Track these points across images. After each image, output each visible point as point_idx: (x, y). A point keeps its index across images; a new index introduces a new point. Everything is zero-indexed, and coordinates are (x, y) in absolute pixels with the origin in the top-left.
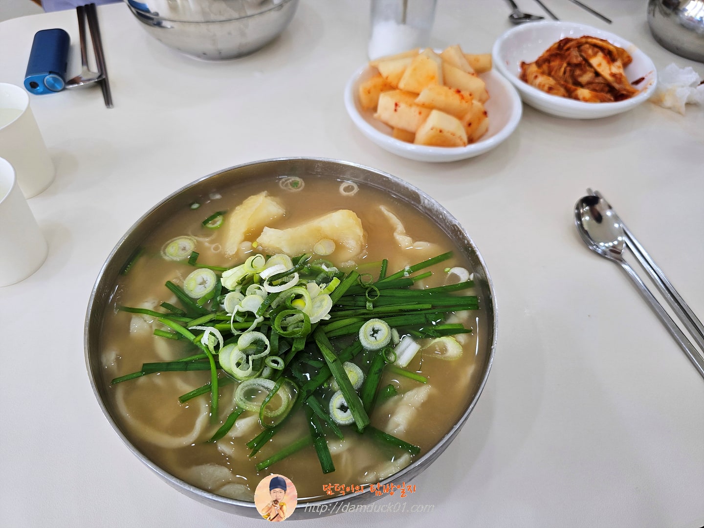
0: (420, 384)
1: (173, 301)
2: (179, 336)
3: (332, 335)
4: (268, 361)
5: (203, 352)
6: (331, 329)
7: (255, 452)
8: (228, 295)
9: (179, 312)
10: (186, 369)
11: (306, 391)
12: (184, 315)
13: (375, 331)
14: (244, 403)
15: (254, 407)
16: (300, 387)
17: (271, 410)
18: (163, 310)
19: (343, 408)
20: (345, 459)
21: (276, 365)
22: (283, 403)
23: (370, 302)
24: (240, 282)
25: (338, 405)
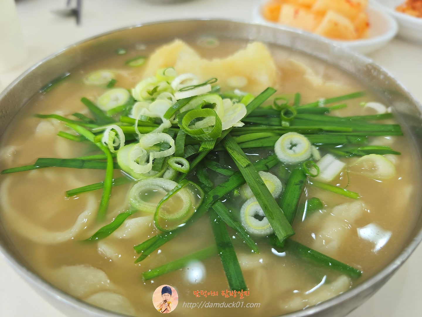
0: (350, 200)
1: (85, 111)
2: (82, 139)
3: (245, 146)
4: (172, 162)
5: (103, 153)
6: (243, 140)
7: (143, 257)
8: (137, 104)
9: (87, 120)
10: (81, 167)
11: (213, 197)
12: (92, 122)
13: (293, 145)
14: (139, 202)
15: (150, 207)
16: (206, 192)
17: (169, 212)
18: (73, 118)
19: (257, 217)
20: (260, 277)
21: (180, 166)
22: (185, 206)
23: (286, 120)
24: (151, 93)
25: (252, 212)
